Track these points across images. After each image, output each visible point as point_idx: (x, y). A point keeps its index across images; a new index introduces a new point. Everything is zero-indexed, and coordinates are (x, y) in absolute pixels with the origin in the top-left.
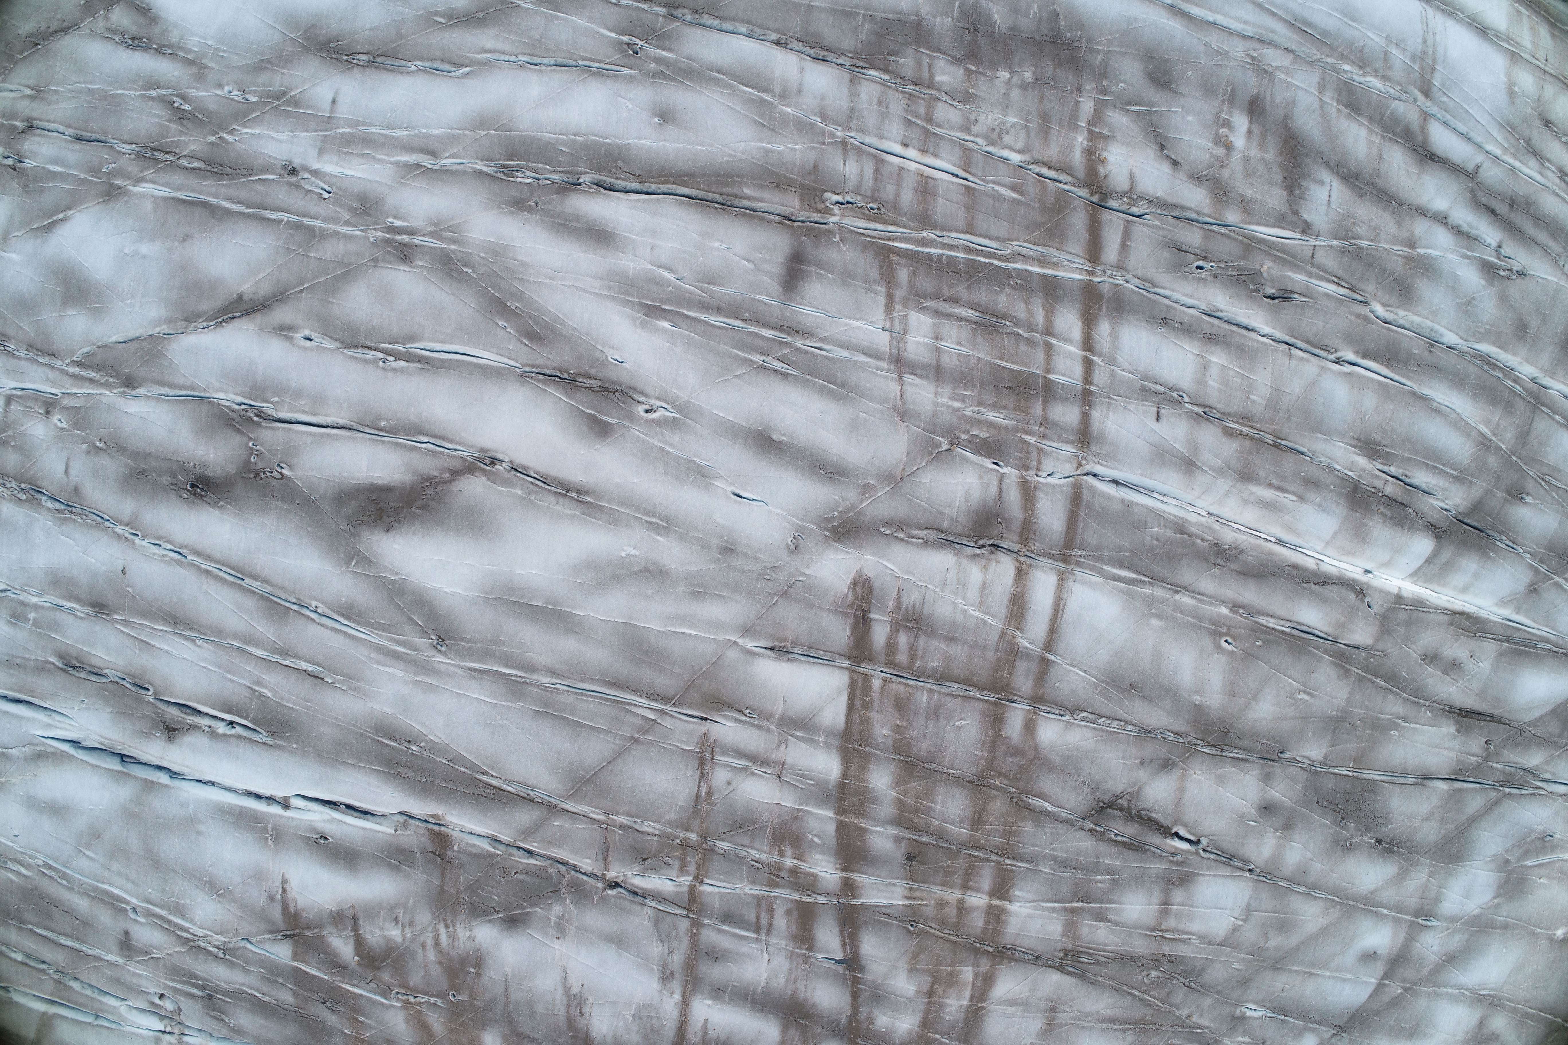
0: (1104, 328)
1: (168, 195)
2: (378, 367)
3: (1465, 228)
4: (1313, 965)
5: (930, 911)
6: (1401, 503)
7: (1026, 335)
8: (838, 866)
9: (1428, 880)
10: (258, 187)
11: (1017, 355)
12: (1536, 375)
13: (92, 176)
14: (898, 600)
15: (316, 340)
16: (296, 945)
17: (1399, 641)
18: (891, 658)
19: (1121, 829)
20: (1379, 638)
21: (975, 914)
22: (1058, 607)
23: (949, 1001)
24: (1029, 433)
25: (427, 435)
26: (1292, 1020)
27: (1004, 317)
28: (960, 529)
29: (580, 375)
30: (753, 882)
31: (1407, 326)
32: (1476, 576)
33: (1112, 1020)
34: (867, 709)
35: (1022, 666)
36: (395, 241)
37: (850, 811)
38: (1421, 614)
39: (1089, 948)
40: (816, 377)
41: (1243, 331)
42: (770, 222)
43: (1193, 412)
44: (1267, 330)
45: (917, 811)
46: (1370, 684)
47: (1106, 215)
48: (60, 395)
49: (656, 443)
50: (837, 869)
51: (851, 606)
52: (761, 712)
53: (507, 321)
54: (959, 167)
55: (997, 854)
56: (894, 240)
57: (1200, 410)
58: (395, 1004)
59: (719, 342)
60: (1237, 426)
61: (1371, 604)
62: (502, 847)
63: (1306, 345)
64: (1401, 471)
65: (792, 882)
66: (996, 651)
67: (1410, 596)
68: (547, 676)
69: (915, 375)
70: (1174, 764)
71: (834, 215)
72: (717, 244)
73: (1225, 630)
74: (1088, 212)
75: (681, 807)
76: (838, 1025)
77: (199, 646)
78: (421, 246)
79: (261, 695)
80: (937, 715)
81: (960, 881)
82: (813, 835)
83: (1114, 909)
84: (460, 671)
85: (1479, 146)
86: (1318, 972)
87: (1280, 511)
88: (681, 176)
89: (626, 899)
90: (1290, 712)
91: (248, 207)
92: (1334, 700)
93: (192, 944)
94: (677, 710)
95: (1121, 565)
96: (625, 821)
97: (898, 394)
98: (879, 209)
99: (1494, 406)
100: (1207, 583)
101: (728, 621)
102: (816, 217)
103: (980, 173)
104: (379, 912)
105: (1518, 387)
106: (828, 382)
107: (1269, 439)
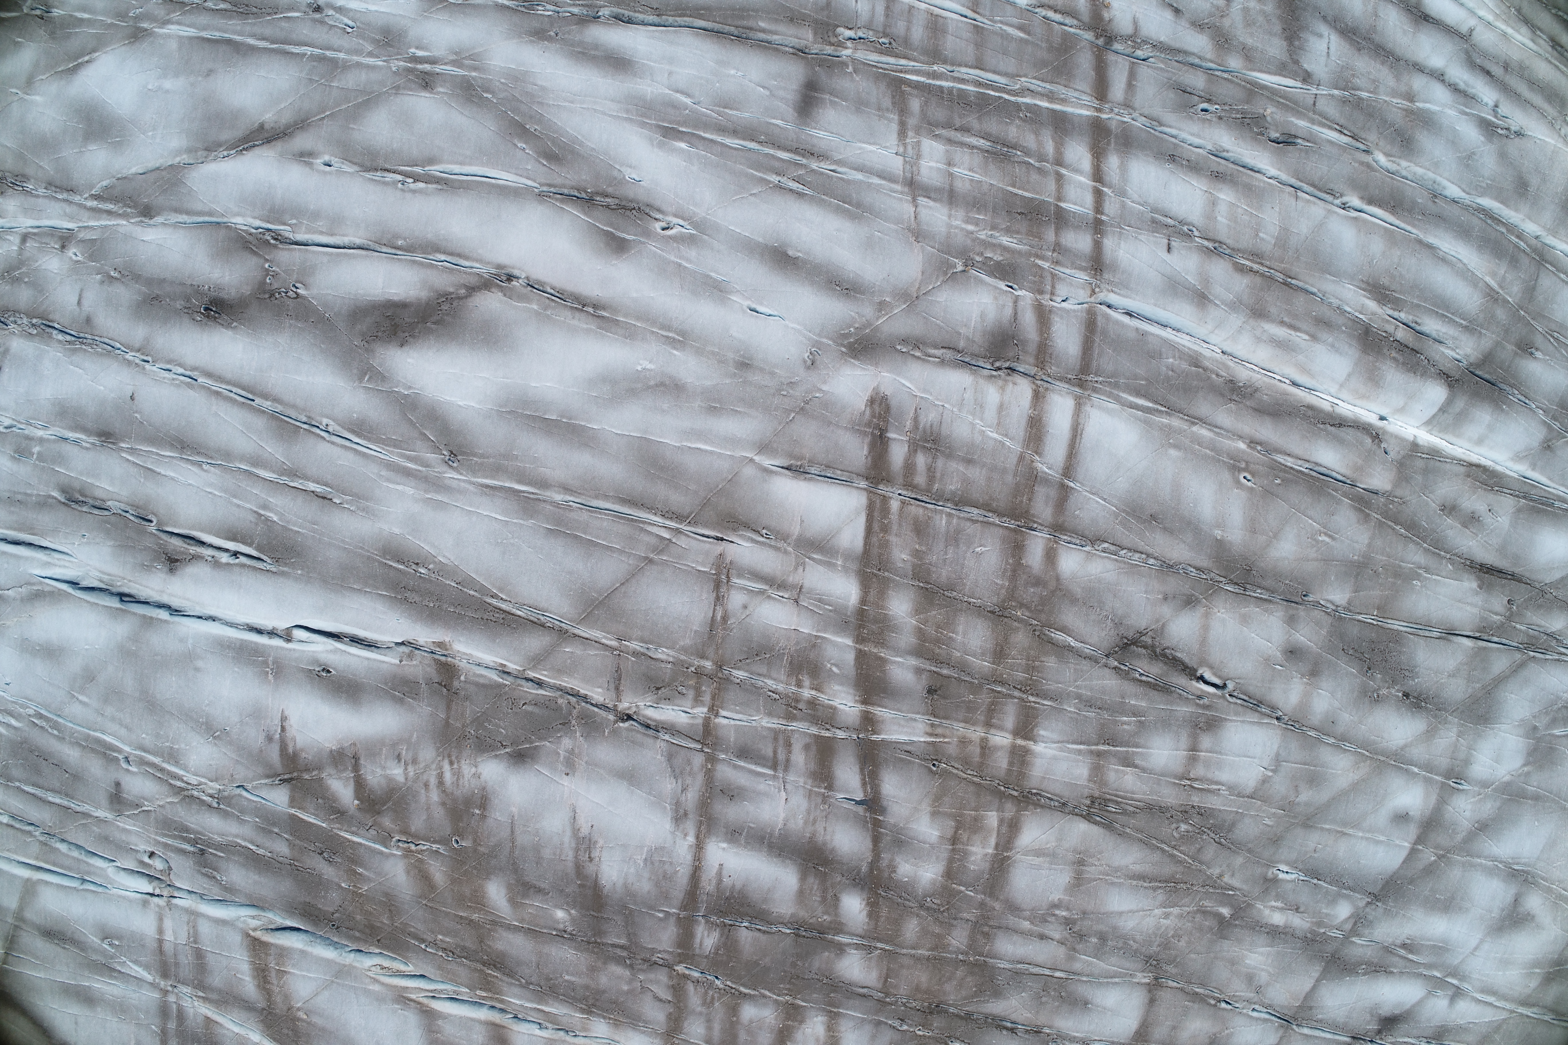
0: (1113, 162)
1: (194, 34)
2: (397, 188)
3: (1462, 86)
4: (1345, 824)
5: (952, 750)
6: (1412, 349)
7: (1037, 164)
8: (857, 698)
9: (1458, 740)
10: (283, 24)
11: (1028, 182)
12: (1539, 233)
13: (119, 21)
14: (916, 419)
15: (336, 165)
16: (293, 790)
17: (1417, 489)
18: (909, 479)
19: (1146, 668)
20: (1397, 484)
21: (999, 754)
22: (1076, 432)
23: (973, 849)
24: (1042, 258)
25: (444, 253)
26: (1325, 885)
27: (1014, 147)
28: (976, 349)
29: (597, 193)
30: (770, 714)
31: (1410, 177)
32: (1490, 428)
33: (1142, 877)
34: (886, 532)
35: (1041, 492)
36: (417, 70)
37: (870, 639)
38: (1438, 464)
39: (1116, 796)
40: (831, 197)
41: (1249, 172)
42: (785, 53)
43: (1203, 246)
44: (1273, 172)
45: (937, 641)
46: (1390, 530)
47: (1111, 57)
48: (76, 229)
49: (673, 258)
50: (856, 701)
51: (868, 424)
52: (778, 532)
53: (526, 143)
54: (968, 8)
55: (1020, 690)
56: (905, 72)
57: (1210, 245)
58: (395, 852)
59: (735, 162)
60: (1247, 263)
61: (1388, 450)
62: (510, 679)
63: (1312, 189)
64: (1411, 317)
65: (810, 715)
66: (1015, 475)
67: (1426, 444)
68: (559, 493)
69: (929, 198)
70: (1198, 601)
71: (846, 48)
72: (733, 72)
73: (1243, 465)
74: (1094, 53)
75: (696, 632)
76: (858, 874)
77: (206, 471)
78: (442, 74)
79: (267, 519)
80: (956, 540)
81: (982, 718)
82: (832, 664)
83: (1141, 754)
84: (471, 488)
85: (1472, 12)
86: (1351, 831)
87: (1293, 350)
88: (698, 10)
89: (638, 732)
90: (1312, 553)
91: (273, 42)
92: (1355, 545)
93: (186, 793)
94: (693, 529)
95: (1138, 393)
96: (638, 648)
97: (913, 215)
98: (890, 43)
99: (1500, 259)
100: (1224, 417)
101: (744, 437)
102: (829, 50)
103: (988, 13)
104: (381, 749)
105: (1522, 243)
106: (844, 202)
107: (1280, 277)
